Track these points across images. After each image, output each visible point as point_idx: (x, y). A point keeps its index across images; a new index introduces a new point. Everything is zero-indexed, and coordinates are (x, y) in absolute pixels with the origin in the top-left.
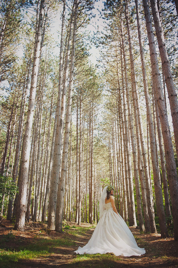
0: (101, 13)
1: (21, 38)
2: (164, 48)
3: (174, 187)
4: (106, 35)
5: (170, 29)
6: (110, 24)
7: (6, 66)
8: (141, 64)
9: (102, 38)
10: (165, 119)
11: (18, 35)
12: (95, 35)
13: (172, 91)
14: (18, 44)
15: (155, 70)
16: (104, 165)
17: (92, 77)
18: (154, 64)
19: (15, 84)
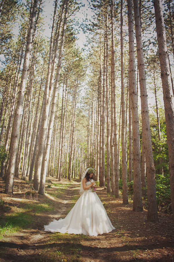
0: (90, 4)
1: (17, 18)
2: (141, 52)
3: (137, 168)
4: (93, 23)
5: (148, 25)
6: (97, 14)
7: (2, 42)
8: (121, 51)
9: (90, 25)
10: (136, 111)
11: (14, 14)
12: (84, 22)
13: (144, 92)
14: (14, 23)
15: (132, 66)
16: (83, 131)
17: (78, 59)
18: (132, 61)
19: (10, 57)
